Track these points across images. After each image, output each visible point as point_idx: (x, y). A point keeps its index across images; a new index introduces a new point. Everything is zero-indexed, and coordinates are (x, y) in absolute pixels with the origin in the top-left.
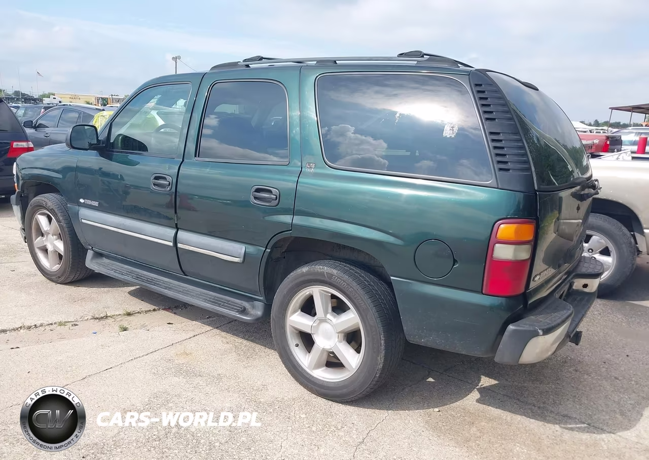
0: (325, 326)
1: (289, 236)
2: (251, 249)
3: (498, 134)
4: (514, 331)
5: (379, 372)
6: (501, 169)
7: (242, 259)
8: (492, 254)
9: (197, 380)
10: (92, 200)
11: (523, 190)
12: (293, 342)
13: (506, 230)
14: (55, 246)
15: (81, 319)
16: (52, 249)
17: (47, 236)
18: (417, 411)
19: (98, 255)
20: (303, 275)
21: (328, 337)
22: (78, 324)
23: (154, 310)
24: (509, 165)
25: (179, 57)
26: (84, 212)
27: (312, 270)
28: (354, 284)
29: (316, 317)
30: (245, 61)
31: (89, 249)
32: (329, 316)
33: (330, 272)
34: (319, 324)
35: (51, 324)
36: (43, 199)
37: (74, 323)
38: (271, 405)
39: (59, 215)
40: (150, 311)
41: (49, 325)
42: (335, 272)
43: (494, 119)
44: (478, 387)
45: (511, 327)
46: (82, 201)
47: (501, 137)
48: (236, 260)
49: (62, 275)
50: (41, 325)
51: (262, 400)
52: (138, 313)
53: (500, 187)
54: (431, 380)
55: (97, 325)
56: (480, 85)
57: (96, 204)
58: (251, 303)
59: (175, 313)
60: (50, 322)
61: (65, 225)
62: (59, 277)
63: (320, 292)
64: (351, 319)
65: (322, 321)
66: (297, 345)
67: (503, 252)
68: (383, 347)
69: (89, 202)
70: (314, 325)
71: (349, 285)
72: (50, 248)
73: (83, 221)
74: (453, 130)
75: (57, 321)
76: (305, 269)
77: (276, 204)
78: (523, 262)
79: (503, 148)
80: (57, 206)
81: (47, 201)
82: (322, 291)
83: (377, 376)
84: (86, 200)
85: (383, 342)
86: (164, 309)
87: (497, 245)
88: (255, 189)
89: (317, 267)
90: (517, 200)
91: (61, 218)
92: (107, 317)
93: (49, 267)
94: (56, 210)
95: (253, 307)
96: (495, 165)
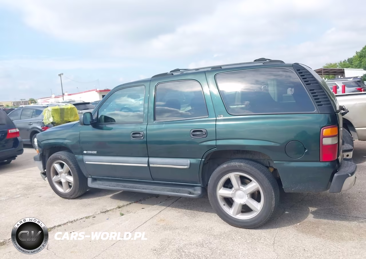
0: (239, 192)
1: (215, 150)
2: (193, 161)
3: (313, 90)
4: (338, 176)
5: (273, 209)
6: (318, 105)
7: (189, 166)
8: (322, 143)
9: (177, 231)
10: (92, 151)
11: (330, 113)
12: (222, 203)
13: (326, 131)
14: (66, 179)
15: (96, 214)
16: (65, 181)
17: (61, 174)
18: (290, 226)
19: (94, 180)
20: (224, 168)
21: (241, 197)
22: (95, 216)
23: (130, 204)
24: (322, 103)
25: (62, 74)
26: (86, 158)
27: (229, 165)
28: (254, 168)
29: (233, 189)
30: (171, 72)
31: (89, 177)
32: (241, 187)
33: (239, 164)
34: (235, 192)
35: (82, 218)
36: (58, 154)
37: (94, 216)
38: (221, 235)
39: (70, 161)
40: (128, 204)
41: (81, 219)
42: (242, 164)
43: (310, 84)
44: (310, 212)
45: (336, 175)
46: (85, 152)
47: (315, 91)
48: (186, 167)
49: (73, 194)
50: (77, 220)
51: (215, 234)
52: (123, 206)
53: (320, 113)
54: (286, 212)
55: (106, 216)
56: (299, 70)
57: (95, 152)
58: (193, 188)
59: (141, 203)
60: (81, 218)
61: (74, 167)
62: (71, 195)
63: (235, 176)
64: (254, 186)
65: (237, 190)
66: (224, 205)
67: (327, 141)
68: (274, 196)
69: (90, 152)
70: (233, 192)
71: (251, 169)
72: (63, 181)
73: (87, 162)
74: (292, 91)
75: (84, 216)
76: (225, 166)
77: (206, 136)
78: (335, 145)
79: (317, 96)
80: (68, 157)
81: (61, 155)
82: (236, 175)
83: (273, 211)
84: (88, 151)
85: (273, 194)
86: (135, 202)
87: (324, 139)
88: (192, 131)
89: (231, 163)
90: (327, 117)
91: (71, 163)
92: (108, 211)
93: (63, 191)
94: (67, 159)
95: (195, 190)
96: (315, 104)
